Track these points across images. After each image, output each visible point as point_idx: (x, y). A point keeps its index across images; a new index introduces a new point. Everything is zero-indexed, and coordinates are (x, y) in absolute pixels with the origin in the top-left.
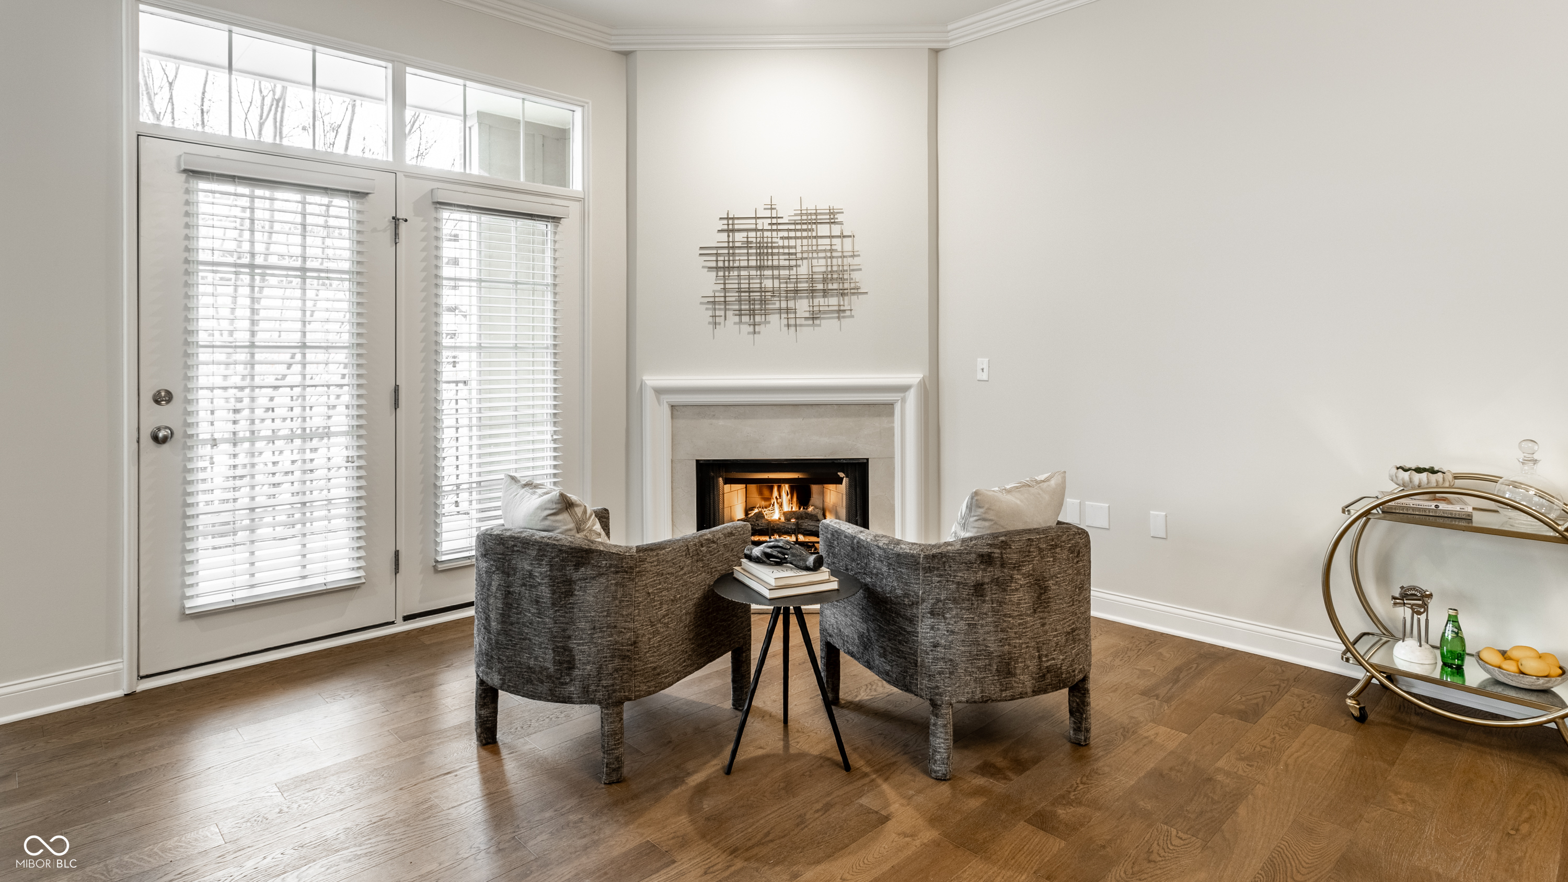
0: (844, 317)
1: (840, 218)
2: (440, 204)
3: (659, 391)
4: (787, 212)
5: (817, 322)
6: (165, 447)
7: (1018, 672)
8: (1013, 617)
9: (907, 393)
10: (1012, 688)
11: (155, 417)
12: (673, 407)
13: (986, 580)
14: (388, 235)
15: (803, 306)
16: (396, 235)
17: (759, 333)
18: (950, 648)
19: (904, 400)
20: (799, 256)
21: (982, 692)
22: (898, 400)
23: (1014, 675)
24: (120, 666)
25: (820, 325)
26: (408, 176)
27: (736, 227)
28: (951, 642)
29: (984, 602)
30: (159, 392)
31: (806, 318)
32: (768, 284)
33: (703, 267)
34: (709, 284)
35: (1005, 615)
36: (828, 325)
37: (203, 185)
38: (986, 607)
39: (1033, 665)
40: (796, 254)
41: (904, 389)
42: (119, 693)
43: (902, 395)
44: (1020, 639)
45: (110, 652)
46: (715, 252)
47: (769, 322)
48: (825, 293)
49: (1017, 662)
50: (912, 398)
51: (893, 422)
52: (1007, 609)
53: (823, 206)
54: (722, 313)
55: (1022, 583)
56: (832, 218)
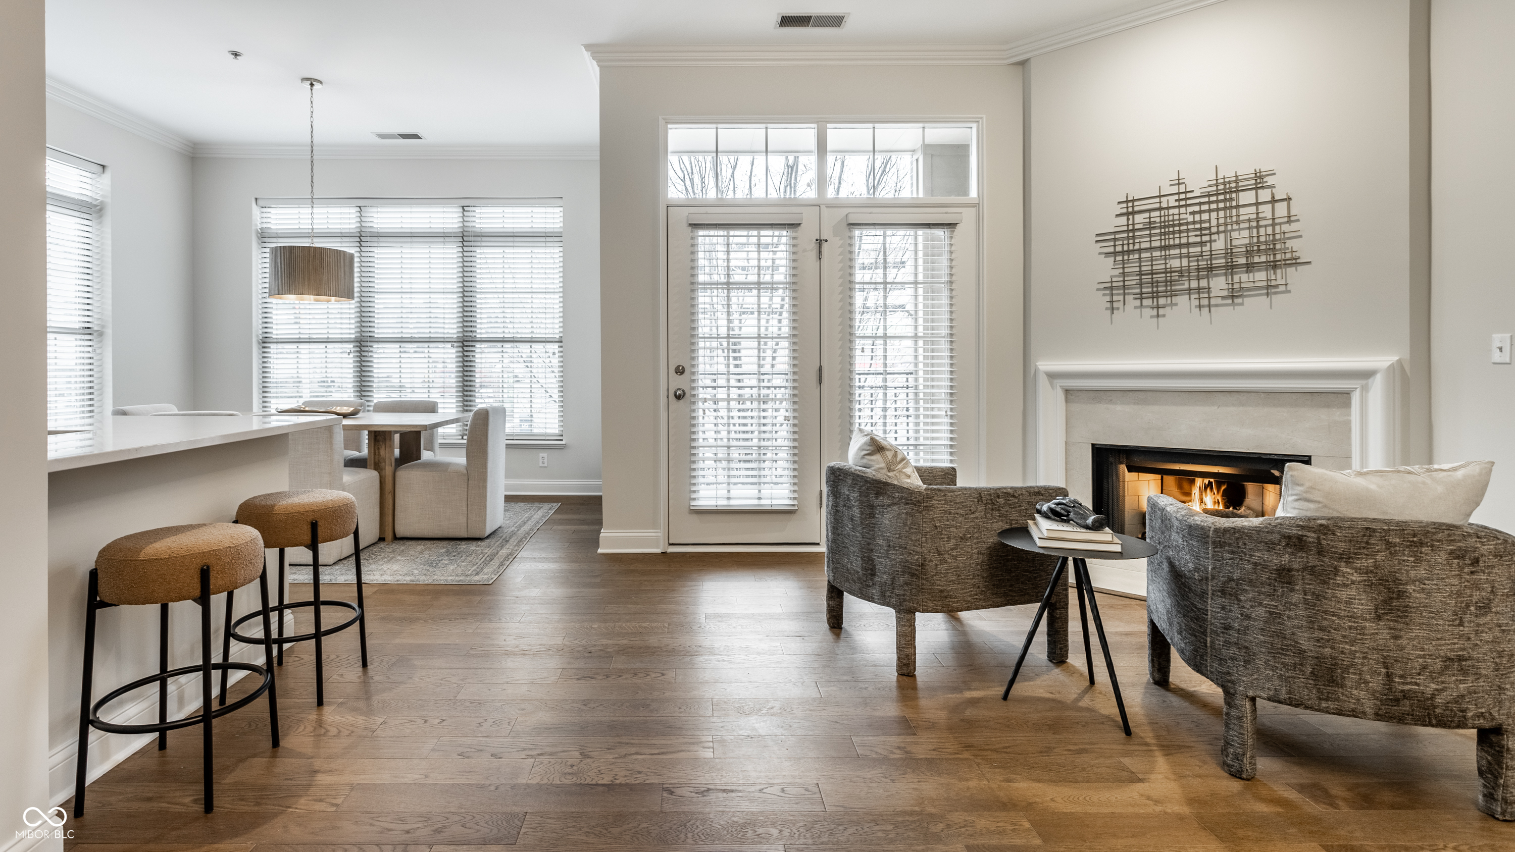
0: (1276, 293)
1: (1270, 181)
2: (852, 225)
3: (1052, 376)
4: (1198, 183)
5: (1237, 301)
6: (682, 401)
7: (1349, 684)
8: (1340, 617)
9: (1370, 380)
10: (1338, 699)
11: (678, 382)
12: (1067, 391)
13: (1295, 566)
14: (813, 254)
15: (1219, 284)
16: (820, 252)
17: (1164, 316)
18: (1245, 634)
19: (1365, 389)
20: (1214, 230)
21: (1289, 692)
22: (1356, 388)
23: (1342, 686)
24: (659, 534)
25: (1242, 304)
26: (829, 206)
27: (1136, 209)
28: (1247, 628)
29: (1292, 590)
30: (679, 366)
31: (1224, 298)
32: (1175, 263)
33: (1100, 254)
34: (1107, 270)
35: (1325, 612)
36: (1255, 304)
37: (701, 233)
38: (1296, 597)
39: (1376, 683)
40: (1210, 228)
41: (1367, 375)
42: (659, 551)
43: (1364, 382)
44: (1353, 645)
45: (654, 525)
46: (1113, 237)
47: (1176, 304)
48: (1250, 267)
49: (1346, 670)
50: (1377, 385)
51: (1349, 415)
52: (1329, 605)
53: (1246, 170)
54: (1121, 298)
55: (1354, 578)
56: (1259, 181)
